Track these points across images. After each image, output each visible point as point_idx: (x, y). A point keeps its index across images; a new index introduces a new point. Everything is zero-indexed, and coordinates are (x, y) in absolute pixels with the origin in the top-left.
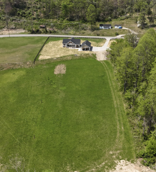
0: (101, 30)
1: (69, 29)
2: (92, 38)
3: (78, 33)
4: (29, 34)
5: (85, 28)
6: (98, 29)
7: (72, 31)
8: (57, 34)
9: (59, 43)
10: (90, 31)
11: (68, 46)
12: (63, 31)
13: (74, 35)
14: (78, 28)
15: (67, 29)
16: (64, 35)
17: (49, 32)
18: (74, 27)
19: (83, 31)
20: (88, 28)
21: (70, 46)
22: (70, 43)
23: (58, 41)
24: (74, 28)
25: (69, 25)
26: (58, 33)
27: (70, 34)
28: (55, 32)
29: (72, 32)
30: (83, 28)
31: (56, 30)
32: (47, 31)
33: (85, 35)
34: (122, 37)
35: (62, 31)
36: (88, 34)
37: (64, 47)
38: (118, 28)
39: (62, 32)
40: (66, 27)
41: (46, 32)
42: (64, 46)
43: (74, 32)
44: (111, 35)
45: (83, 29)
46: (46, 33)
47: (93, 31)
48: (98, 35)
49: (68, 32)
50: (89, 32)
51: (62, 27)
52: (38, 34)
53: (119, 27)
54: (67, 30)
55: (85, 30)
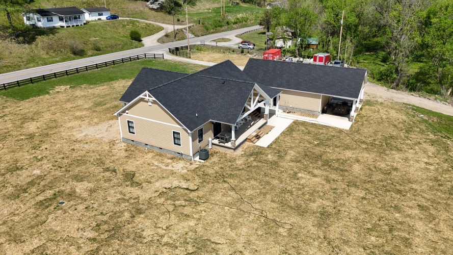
38: (103, 18)
48: (78, 53)
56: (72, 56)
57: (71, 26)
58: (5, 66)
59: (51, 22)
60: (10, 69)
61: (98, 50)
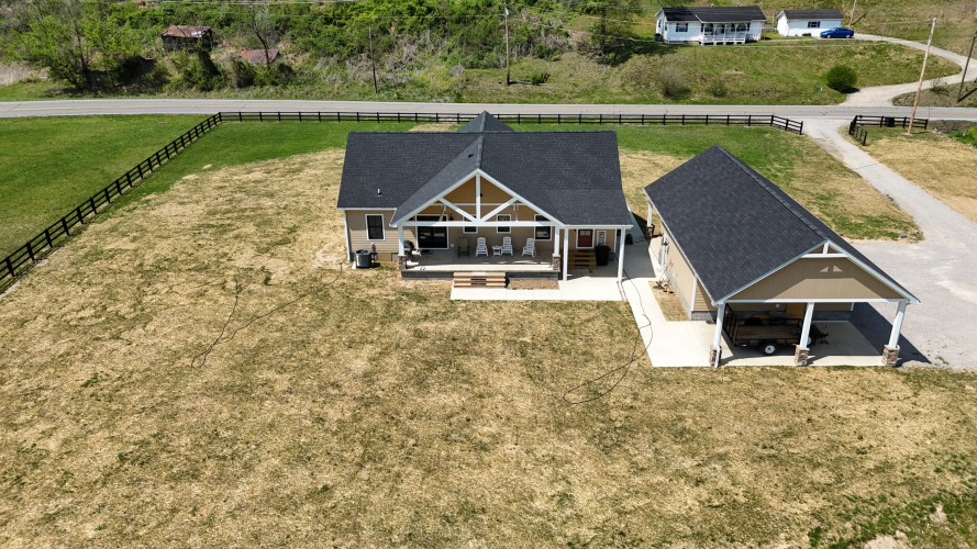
0: (683, 53)
1: (407, 50)
2: (643, 119)
3: (489, 80)
4: (49, 95)
5: (548, 42)
6: (655, 46)
7: (442, 68)
8: (307, 96)
9: (301, 183)
10: (593, 64)
11: (432, 243)
12: (359, 70)
13: (459, 99)
14: (488, 43)
15: (390, 48)
16: (363, 96)
17: (233, 78)
18: (446, 34)
19: (531, 65)
20: (573, 41)
21: (465, 247)
22: (464, 195)
23: (297, 159)
24: (447, 43)
25: (410, 20)
26: (313, 80)
27: (423, 92)
28: (283, 78)
29: (435, 71)
30: (530, 41)
31: (298, 62)
32: (212, 70)
33: (556, 98)
34: (896, 101)
35: (351, 70)
36: (583, 85)
37: (369, 261)
38: (816, 33)
39: (345, 79)
40: (384, 31)
41: (209, 78)
42: (362, 239)
43: (457, 77)
44: (796, 93)
45: (528, 45)
46: (206, 89)
47: (614, 63)
48: (674, 94)
49: (403, 75)
50: (589, 70)
51: (352, 33)
52: (135, 93)
53: (828, 26)
54: (390, 59)
55: (544, 54)
56: (660, 96)
57: (715, 45)
58: (540, 94)
59: (684, 33)
60: (545, 99)
61: (720, 94)
